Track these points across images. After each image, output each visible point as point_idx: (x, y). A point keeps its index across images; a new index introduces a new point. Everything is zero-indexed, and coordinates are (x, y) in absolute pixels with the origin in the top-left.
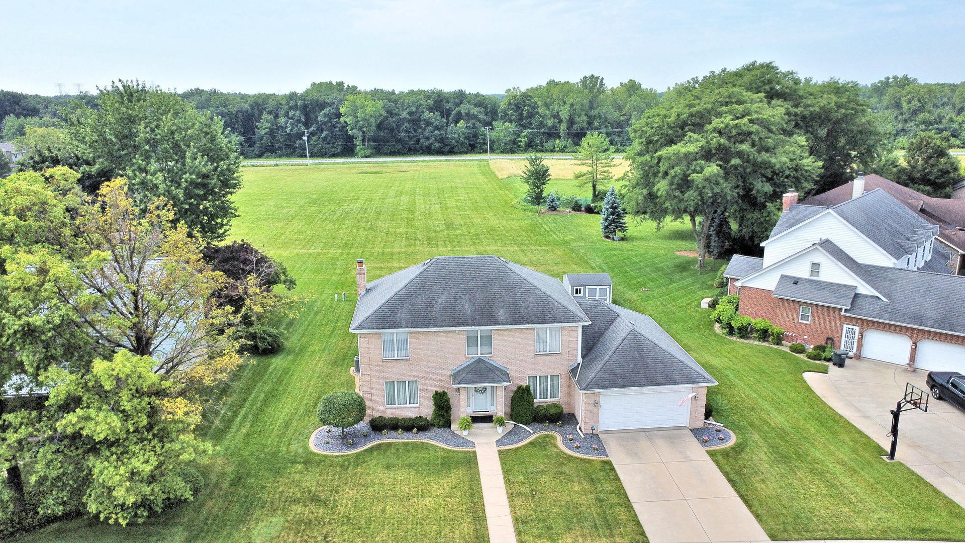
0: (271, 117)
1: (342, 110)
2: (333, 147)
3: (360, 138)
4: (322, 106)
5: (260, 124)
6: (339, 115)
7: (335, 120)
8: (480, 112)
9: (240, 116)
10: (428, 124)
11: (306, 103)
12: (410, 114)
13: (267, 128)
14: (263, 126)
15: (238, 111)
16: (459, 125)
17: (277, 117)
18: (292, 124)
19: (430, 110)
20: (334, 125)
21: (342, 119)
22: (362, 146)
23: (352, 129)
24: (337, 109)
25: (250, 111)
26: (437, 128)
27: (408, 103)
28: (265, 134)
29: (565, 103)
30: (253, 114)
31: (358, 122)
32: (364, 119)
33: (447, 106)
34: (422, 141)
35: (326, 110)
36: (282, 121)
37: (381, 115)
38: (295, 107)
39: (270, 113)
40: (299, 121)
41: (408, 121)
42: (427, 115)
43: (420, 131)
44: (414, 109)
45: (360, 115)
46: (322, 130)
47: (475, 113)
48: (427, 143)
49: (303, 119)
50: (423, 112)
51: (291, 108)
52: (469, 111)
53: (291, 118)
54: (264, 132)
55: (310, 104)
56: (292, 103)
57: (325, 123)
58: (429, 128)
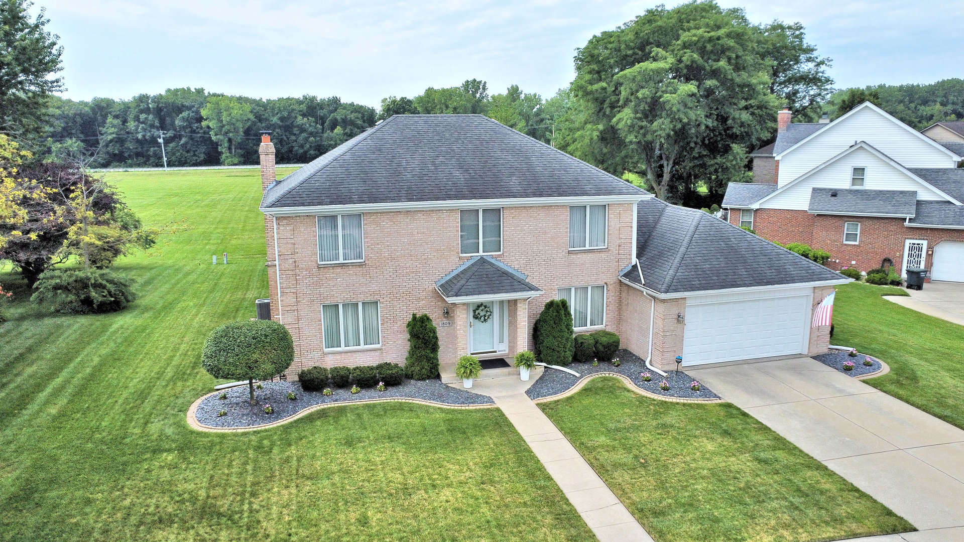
0: (116, 122)
1: (204, 113)
2: (195, 155)
3: (226, 145)
4: (179, 109)
5: (105, 129)
6: (200, 119)
7: (196, 125)
8: (358, 118)
9: (78, 119)
10: (302, 130)
11: (160, 105)
12: (282, 119)
13: (113, 133)
14: (109, 130)
15: (76, 114)
16: (336, 131)
17: (125, 122)
18: (144, 130)
19: (304, 115)
20: (195, 131)
21: (204, 123)
22: (228, 154)
23: (216, 135)
24: (198, 112)
25: (91, 115)
26: (311, 134)
27: (279, 107)
28: (111, 141)
29: (447, 107)
30: (95, 119)
31: (224, 126)
32: (229, 123)
33: (321, 113)
34: (296, 148)
35: (185, 114)
36: (131, 125)
37: (249, 119)
38: (147, 111)
39: (116, 117)
40: (152, 126)
41: (280, 127)
42: (300, 120)
43: (293, 138)
44: (285, 114)
45: (225, 118)
46: (180, 137)
47: (353, 118)
48: (301, 151)
49: (157, 124)
50: (296, 117)
51: (142, 112)
52: (346, 117)
53: (142, 123)
54: (110, 137)
55: (166, 107)
56: (143, 106)
57: (184, 128)
58: (304, 135)
